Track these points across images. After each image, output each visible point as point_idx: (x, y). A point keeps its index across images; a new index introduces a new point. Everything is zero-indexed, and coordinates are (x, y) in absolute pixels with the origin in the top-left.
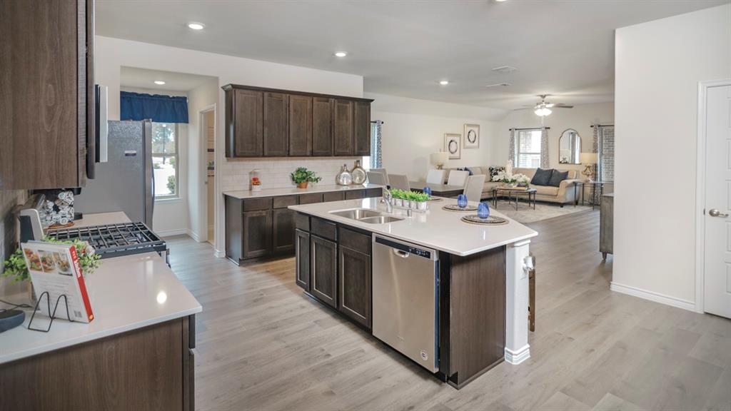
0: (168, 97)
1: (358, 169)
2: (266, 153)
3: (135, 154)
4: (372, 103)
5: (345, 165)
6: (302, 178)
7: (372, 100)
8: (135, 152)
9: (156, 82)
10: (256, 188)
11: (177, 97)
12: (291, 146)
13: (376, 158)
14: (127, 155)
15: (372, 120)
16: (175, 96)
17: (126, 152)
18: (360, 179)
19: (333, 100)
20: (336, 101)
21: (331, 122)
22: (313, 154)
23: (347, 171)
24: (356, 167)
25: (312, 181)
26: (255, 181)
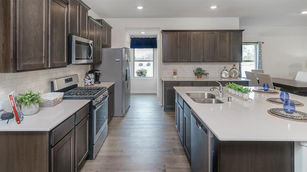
0: (150, 38)
1: (234, 69)
2: (178, 61)
3: (119, 61)
4: (243, 32)
5: (225, 67)
6: (199, 73)
7: (244, 30)
8: (119, 60)
9: (142, 33)
10: (175, 77)
11: (153, 38)
12: (192, 57)
13: (258, 64)
14: (116, 61)
15: (243, 42)
16: (152, 37)
17: (116, 60)
18: (235, 75)
19: (216, 32)
20: (218, 33)
21: (215, 44)
22: (204, 61)
23: (226, 70)
24: (233, 68)
25: (204, 75)
26: (175, 73)
